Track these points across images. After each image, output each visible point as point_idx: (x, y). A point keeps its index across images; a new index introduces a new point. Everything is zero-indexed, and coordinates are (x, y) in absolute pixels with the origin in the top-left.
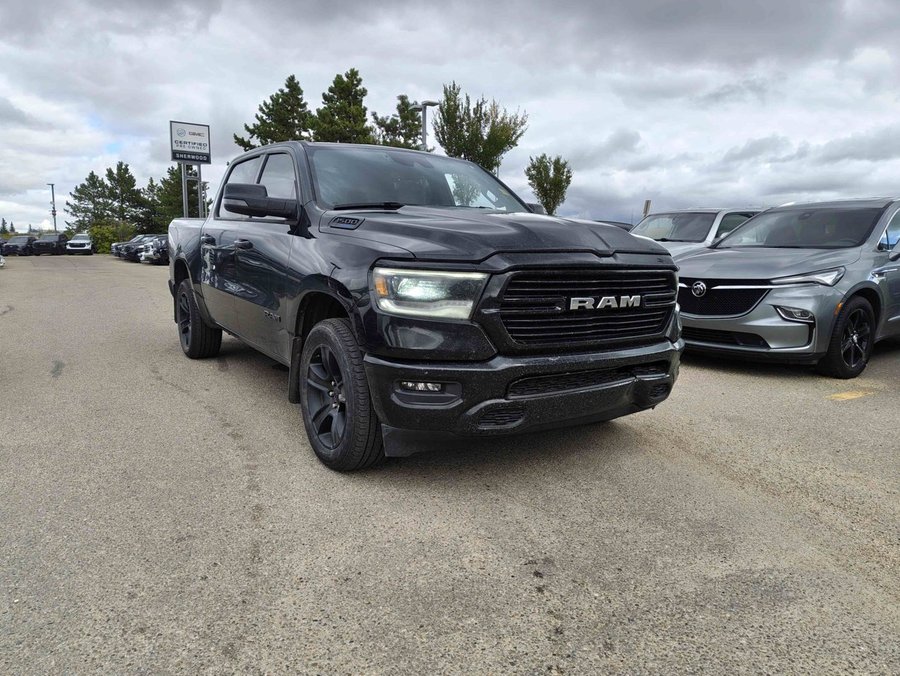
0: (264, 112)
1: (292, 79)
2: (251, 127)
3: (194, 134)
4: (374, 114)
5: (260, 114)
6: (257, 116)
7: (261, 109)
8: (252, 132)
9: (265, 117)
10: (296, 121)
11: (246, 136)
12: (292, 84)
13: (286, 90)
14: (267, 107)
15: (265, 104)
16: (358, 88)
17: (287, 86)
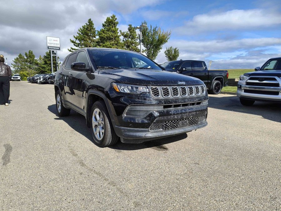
0: (80, 32)
1: (90, 20)
2: (76, 37)
3: (55, 40)
4: (120, 31)
5: (79, 32)
6: (78, 33)
7: (79, 31)
8: (76, 38)
9: (80, 33)
10: (92, 34)
11: (74, 40)
12: (90, 22)
13: (88, 24)
14: (81, 30)
15: (80, 29)
16: (115, 21)
17: (89, 22)
